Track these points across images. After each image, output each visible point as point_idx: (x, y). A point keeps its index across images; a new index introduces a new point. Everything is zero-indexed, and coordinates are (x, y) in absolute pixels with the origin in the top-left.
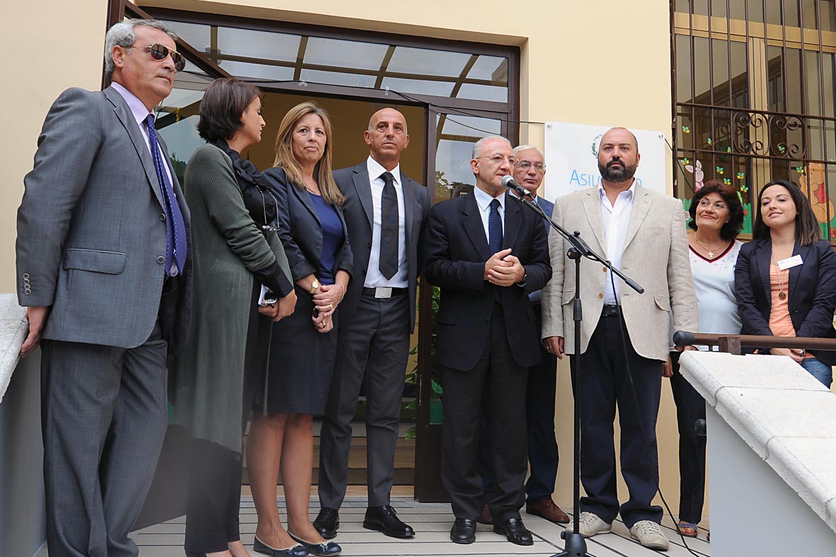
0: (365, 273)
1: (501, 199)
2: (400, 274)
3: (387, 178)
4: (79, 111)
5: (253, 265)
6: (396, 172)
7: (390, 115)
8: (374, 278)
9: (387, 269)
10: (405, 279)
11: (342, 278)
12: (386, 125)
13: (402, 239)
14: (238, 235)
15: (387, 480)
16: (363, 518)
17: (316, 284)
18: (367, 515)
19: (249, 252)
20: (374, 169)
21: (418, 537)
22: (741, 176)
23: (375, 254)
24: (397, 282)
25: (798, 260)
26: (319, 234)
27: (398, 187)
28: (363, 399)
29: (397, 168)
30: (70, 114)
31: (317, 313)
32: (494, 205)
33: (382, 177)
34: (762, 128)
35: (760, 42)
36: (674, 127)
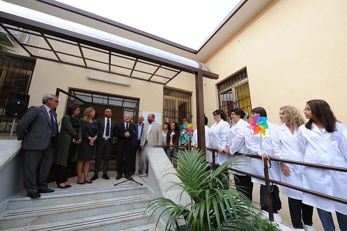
0: (103, 136)
1: (128, 124)
2: (109, 136)
3: (108, 120)
4: (33, 110)
5: (72, 135)
6: (110, 119)
7: (109, 110)
8: (104, 136)
9: (107, 135)
10: (110, 137)
11: (96, 136)
12: (109, 112)
13: (110, 130)
14: (69, 130)
15: (107, 170)
16: (102, 177)
17: (90, 138)
18: (103, 176)
19: (71, 133)
20: (106, 119)
21: (110, 179)
22: (174, 120)
23: (105, 133)
24: (109, 137)
25: (174, 134)
26: (91, 130)
27: (110, 122)
28: (103, 156)
29: (110, 118)
30: (31, 110)
31: (90, 143)
32: (127, 125)
33: (107, 120)
34: (177, 113)
35: (177, 100)
36: (163, 113)
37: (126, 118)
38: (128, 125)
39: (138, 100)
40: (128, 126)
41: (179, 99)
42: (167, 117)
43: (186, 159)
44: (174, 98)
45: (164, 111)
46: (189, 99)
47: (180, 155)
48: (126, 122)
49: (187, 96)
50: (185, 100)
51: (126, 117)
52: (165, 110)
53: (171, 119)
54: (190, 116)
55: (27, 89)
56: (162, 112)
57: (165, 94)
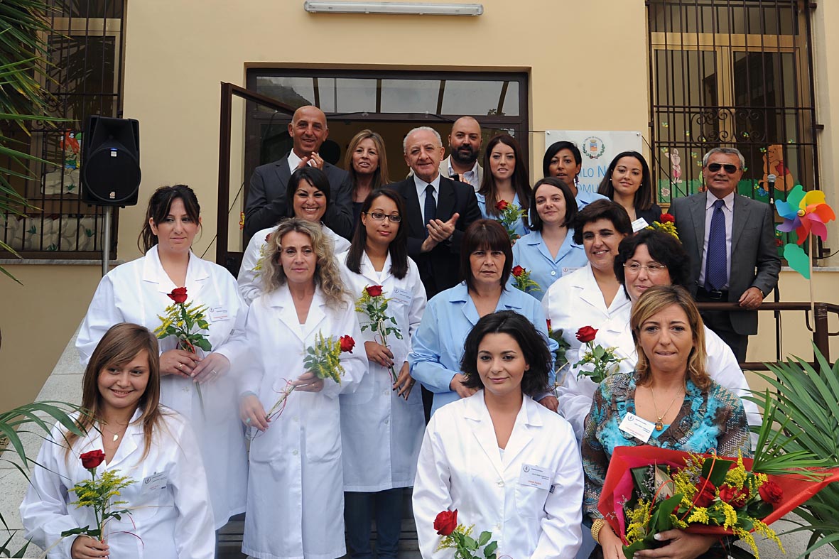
32: (430, 190)
34: (728, 120)
35: (725, 50)
36: (651, 125)
37: (415, 158)
38: (434, 189)
39: (523, 76)
40: (436, 196)
41: (739, 40)
42: (671, 145)
43: (821, 398)
44: (707, 39)
45: (655, 115)
46: (797, 33)
47: (790, 377)
48: (421, 176)
49: (787, 14)
50: (771, 41)
51: (413, 153)
52: (658, 112)
53: (695, 155)
54: (808, 124)
55: (115, 91)
56: (646, 120)
57: (653, 25)
